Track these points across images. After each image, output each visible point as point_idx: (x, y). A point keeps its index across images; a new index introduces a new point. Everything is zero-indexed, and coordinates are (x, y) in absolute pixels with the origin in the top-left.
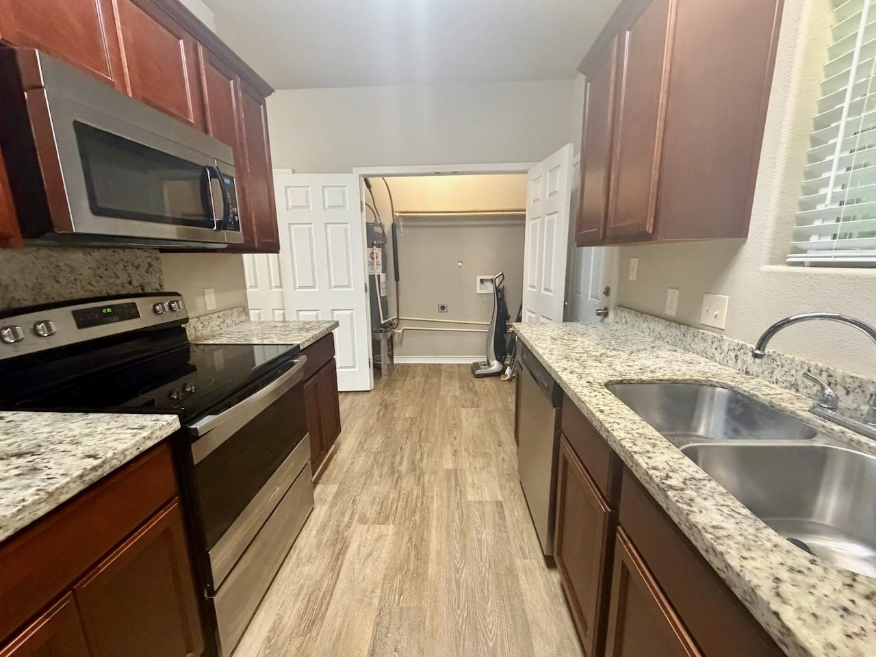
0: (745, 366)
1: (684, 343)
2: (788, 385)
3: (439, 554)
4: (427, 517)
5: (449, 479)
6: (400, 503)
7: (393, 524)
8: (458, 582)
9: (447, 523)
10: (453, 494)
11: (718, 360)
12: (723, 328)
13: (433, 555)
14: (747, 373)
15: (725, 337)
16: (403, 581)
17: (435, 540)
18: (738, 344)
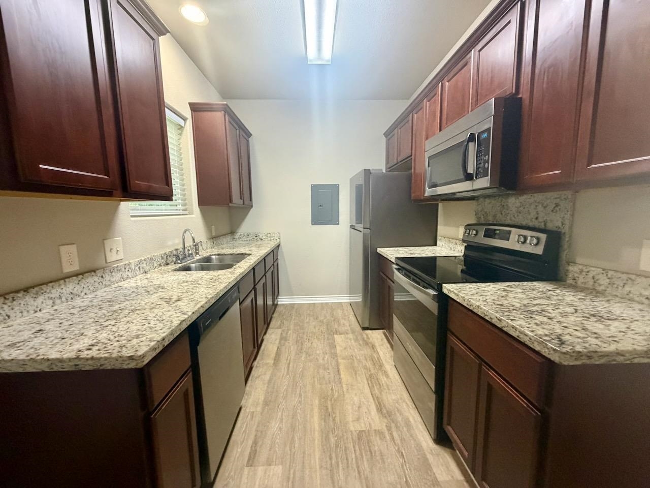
3: (312, 410)
4: (324, 440)
6: (353, 456)
7: (351, 431)
9: (305, 435)
13: (316, 410)
17: (316, 421)
18: (138, 261)
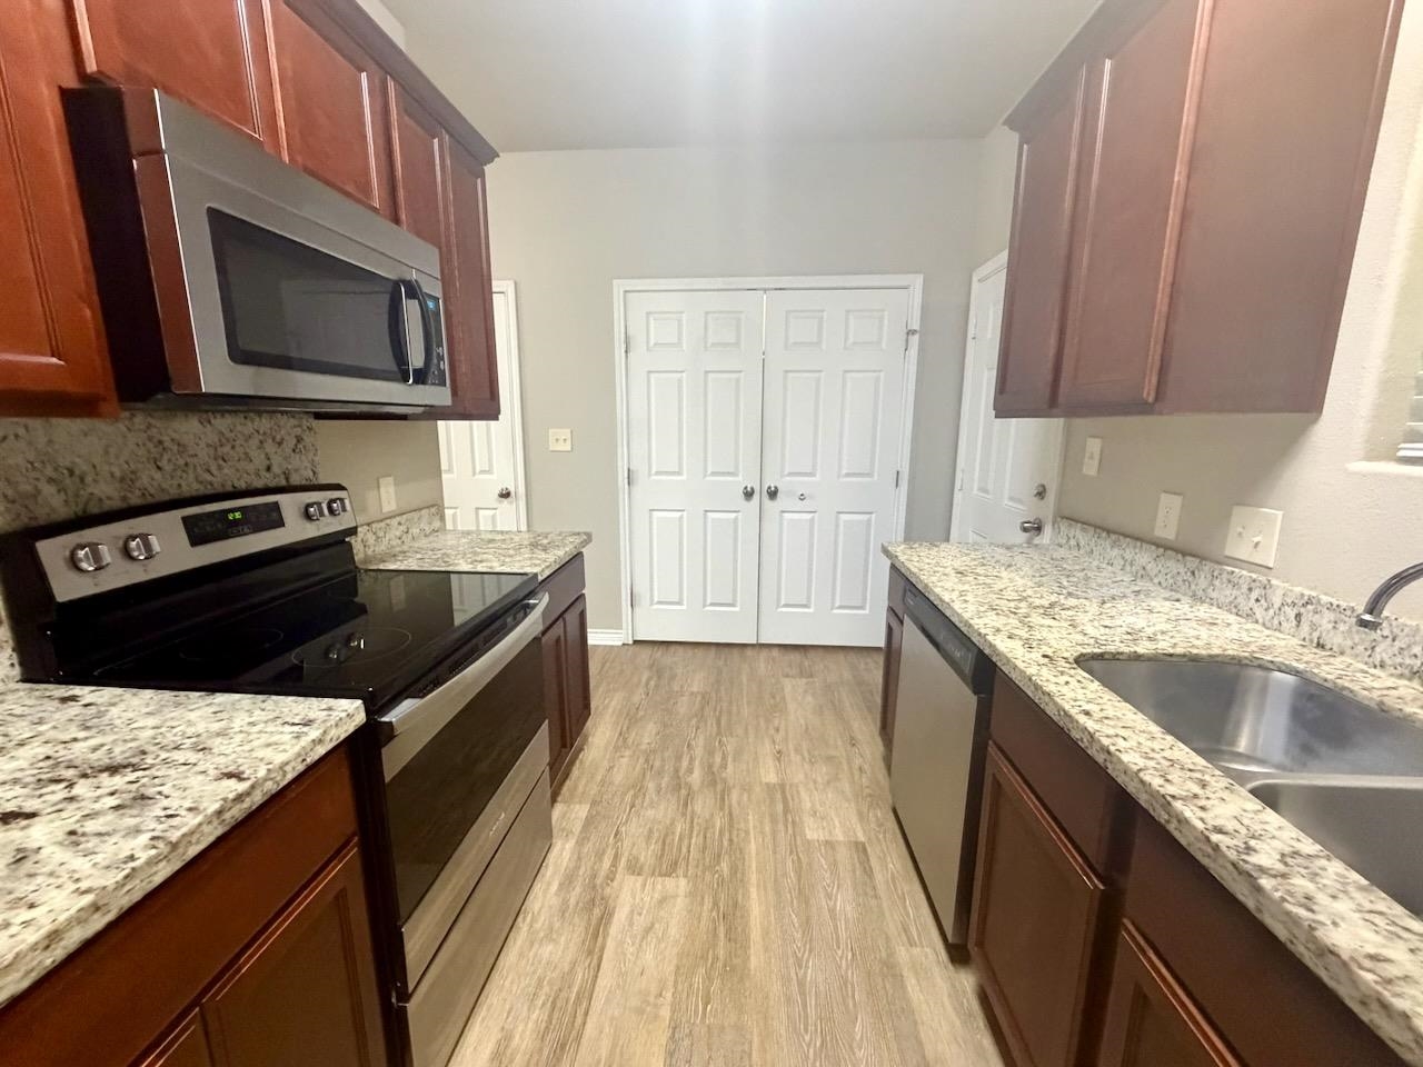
0: (1316, 635)
1: (1193, 587)
2: (1407, 672)
3: (766, 933)
4: (740, 867)
5: (772, 801)
6: (693, 841)
7: (685, 876)
8: (801, 984)
9: (776, 881)
10: (781, 827)
11: (1260, 621)
12: (1271, 565)
13: (755, 934)
14: (1320, 646)
15: (1274, 582)
16: (709, 978)
17: (756, 907)
18: (1302, 595)
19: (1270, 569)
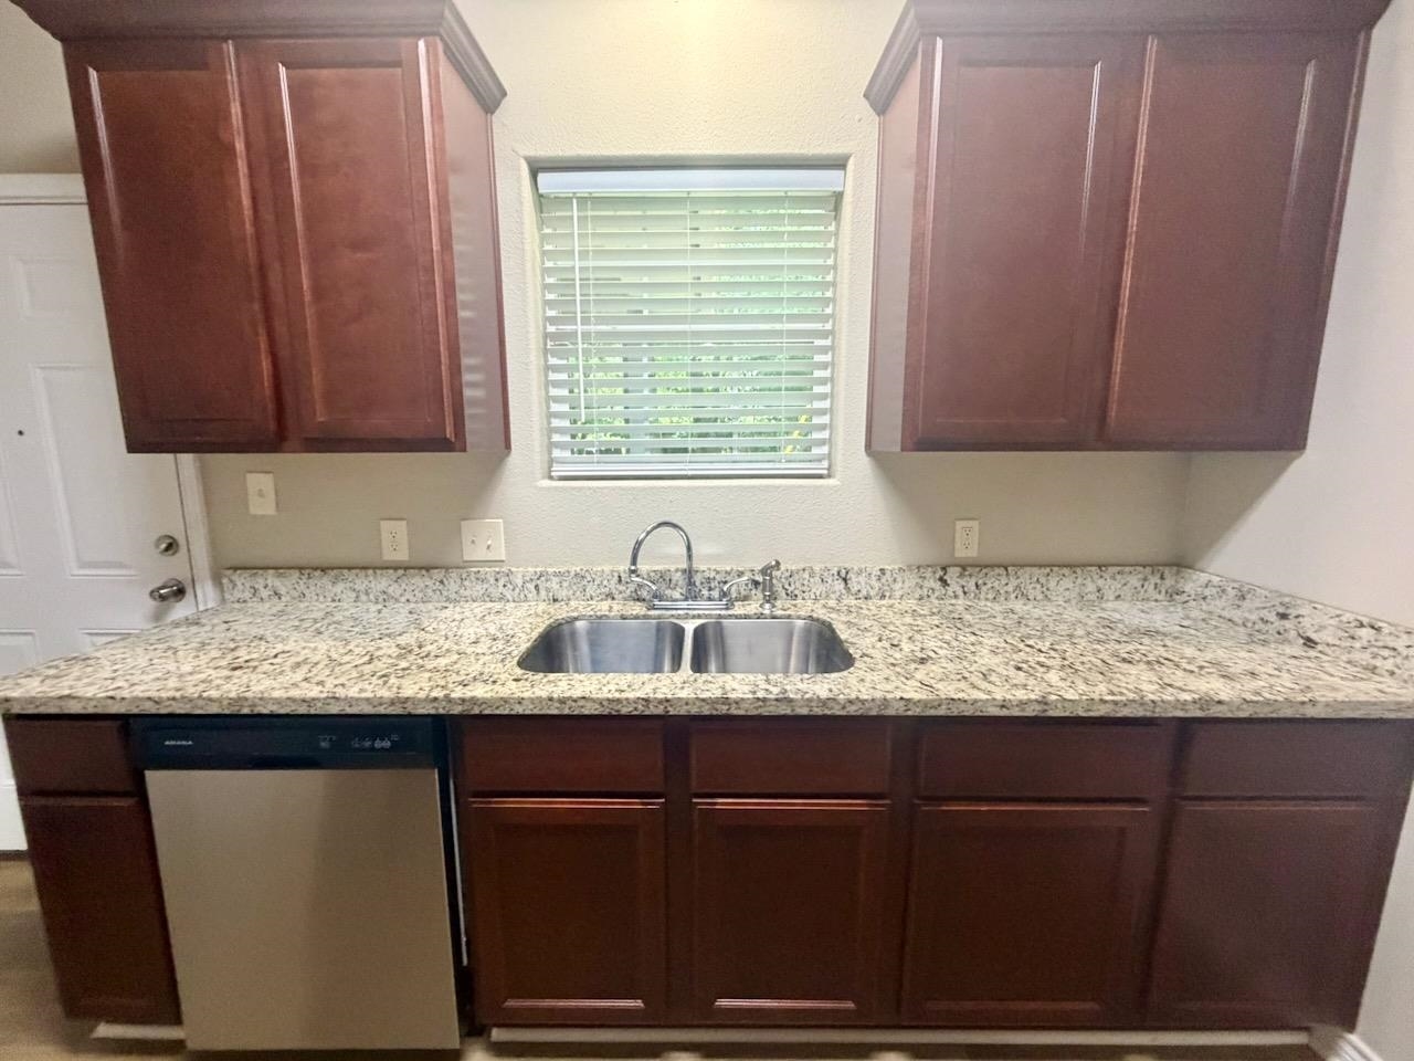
0: (551, 594)
1: (445, 593)
11: (511, 599)
12: (504, 559)
14: (555, 600)
15: (513, 569)
18: (536, 572)
19: (503, 561)
